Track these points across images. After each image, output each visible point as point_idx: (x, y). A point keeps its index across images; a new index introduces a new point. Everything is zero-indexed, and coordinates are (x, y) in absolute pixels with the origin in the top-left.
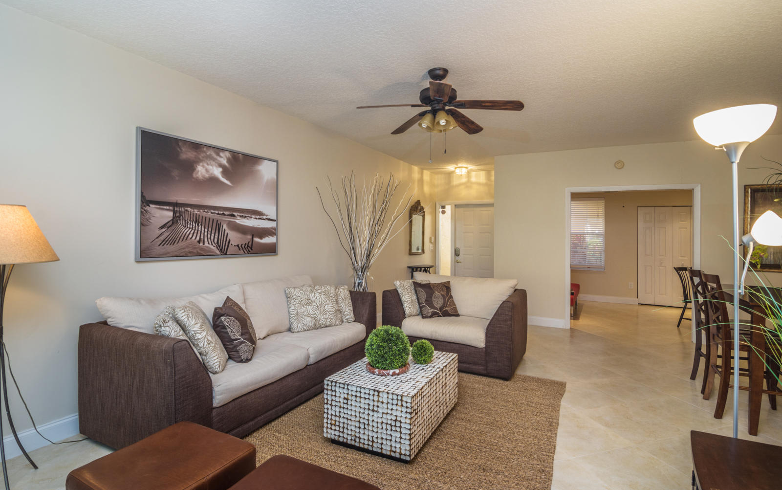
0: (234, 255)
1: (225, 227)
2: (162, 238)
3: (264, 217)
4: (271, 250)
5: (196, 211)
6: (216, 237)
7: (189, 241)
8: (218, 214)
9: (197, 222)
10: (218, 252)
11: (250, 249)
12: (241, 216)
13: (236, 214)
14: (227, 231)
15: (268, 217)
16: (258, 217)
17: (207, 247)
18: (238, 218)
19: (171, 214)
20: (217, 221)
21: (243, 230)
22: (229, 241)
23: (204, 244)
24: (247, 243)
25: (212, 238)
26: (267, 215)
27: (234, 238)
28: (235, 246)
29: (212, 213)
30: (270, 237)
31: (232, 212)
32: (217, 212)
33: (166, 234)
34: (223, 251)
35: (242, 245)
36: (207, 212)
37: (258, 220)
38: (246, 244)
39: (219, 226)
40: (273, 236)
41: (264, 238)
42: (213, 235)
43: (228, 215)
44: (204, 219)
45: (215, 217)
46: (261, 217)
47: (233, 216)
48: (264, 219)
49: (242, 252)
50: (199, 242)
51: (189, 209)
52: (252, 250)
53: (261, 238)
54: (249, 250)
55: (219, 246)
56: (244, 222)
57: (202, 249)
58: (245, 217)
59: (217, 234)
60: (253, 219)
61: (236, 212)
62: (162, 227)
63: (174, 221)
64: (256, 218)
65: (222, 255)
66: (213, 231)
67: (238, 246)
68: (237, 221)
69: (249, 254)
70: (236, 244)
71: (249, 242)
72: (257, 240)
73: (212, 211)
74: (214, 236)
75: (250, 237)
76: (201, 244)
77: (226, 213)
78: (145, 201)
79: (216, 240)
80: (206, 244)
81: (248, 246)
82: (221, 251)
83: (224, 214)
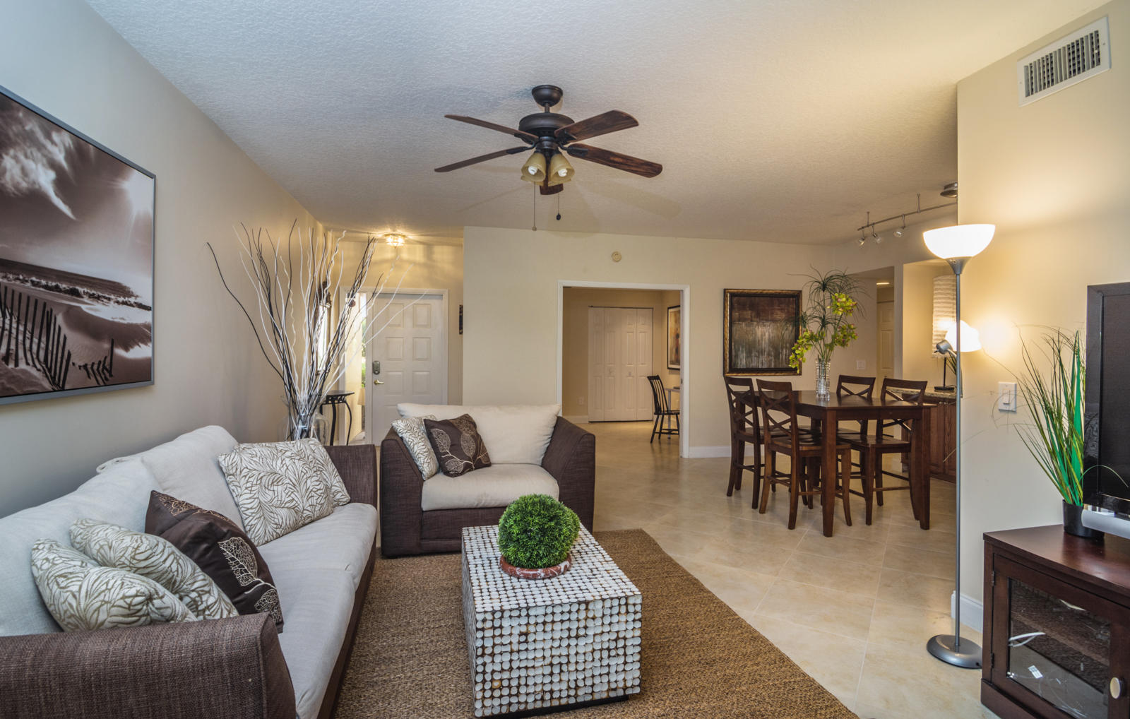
0: (82, 391)
1: (60, 320)
3: (132, 300)
4: (143, 375)
5: (0, 277)
6: (43, 345)
8: (46, 287)
9: (2, 305)
10: (47, 385)
11: (107, 375)
12: (91, 296)
13: (81, 290)
14: (65, 331)
15: (139, 300)
16: (121, 299)
17: (24, 372)
18: (86, 299)
20: (45, 305)
21: (94, 329)
22: (69, 354)
23: (17, 365)
24: (103, 359)
25: (35, 347)
26: (137, 297)
27: (79, 347)
28: (80, 367)
29: (32, 282)
30: (140, 344)
31: (75, 284)
32: (44, 282)
34: (58, 381)
35: (93, 364)
36: (24, 281)
37: (121, 307)
38: (100, 362)
39: (48, 319)
40: (146, 344)
41: (132, 347)
42: (36, 340)
43: (66, 292)
44: (16, 298)
45: (41, 293)
46: (127, 299)
47: (74, 293)
48: (131, 305)
49: (93, 382)
50: (6, 359)
52: (111, 375)
53: (126, 349)
54: (106, 377)
55: (48, 370)
56: (96, 310)
57: (12, 378)
58: (98, 298)
59: (44, 339)
60: (112, 302)
61: (82, 286)
64: (118, 302)
65: (55, 391)
66: (37, 332)
67: (85, 366)
68: (84, 307)
69: (106, 385)
70: (82, 364)
71: (106, 358)
72: (119, 352)
73: (34, 279)
74: (37, 344)
75: (107, 346)
76: (11, 366)
77: (63, 286)
79: (42, 354)
80: (22, 365)
81: (104, 367)
82: (53, 380)
83: (57, 288)
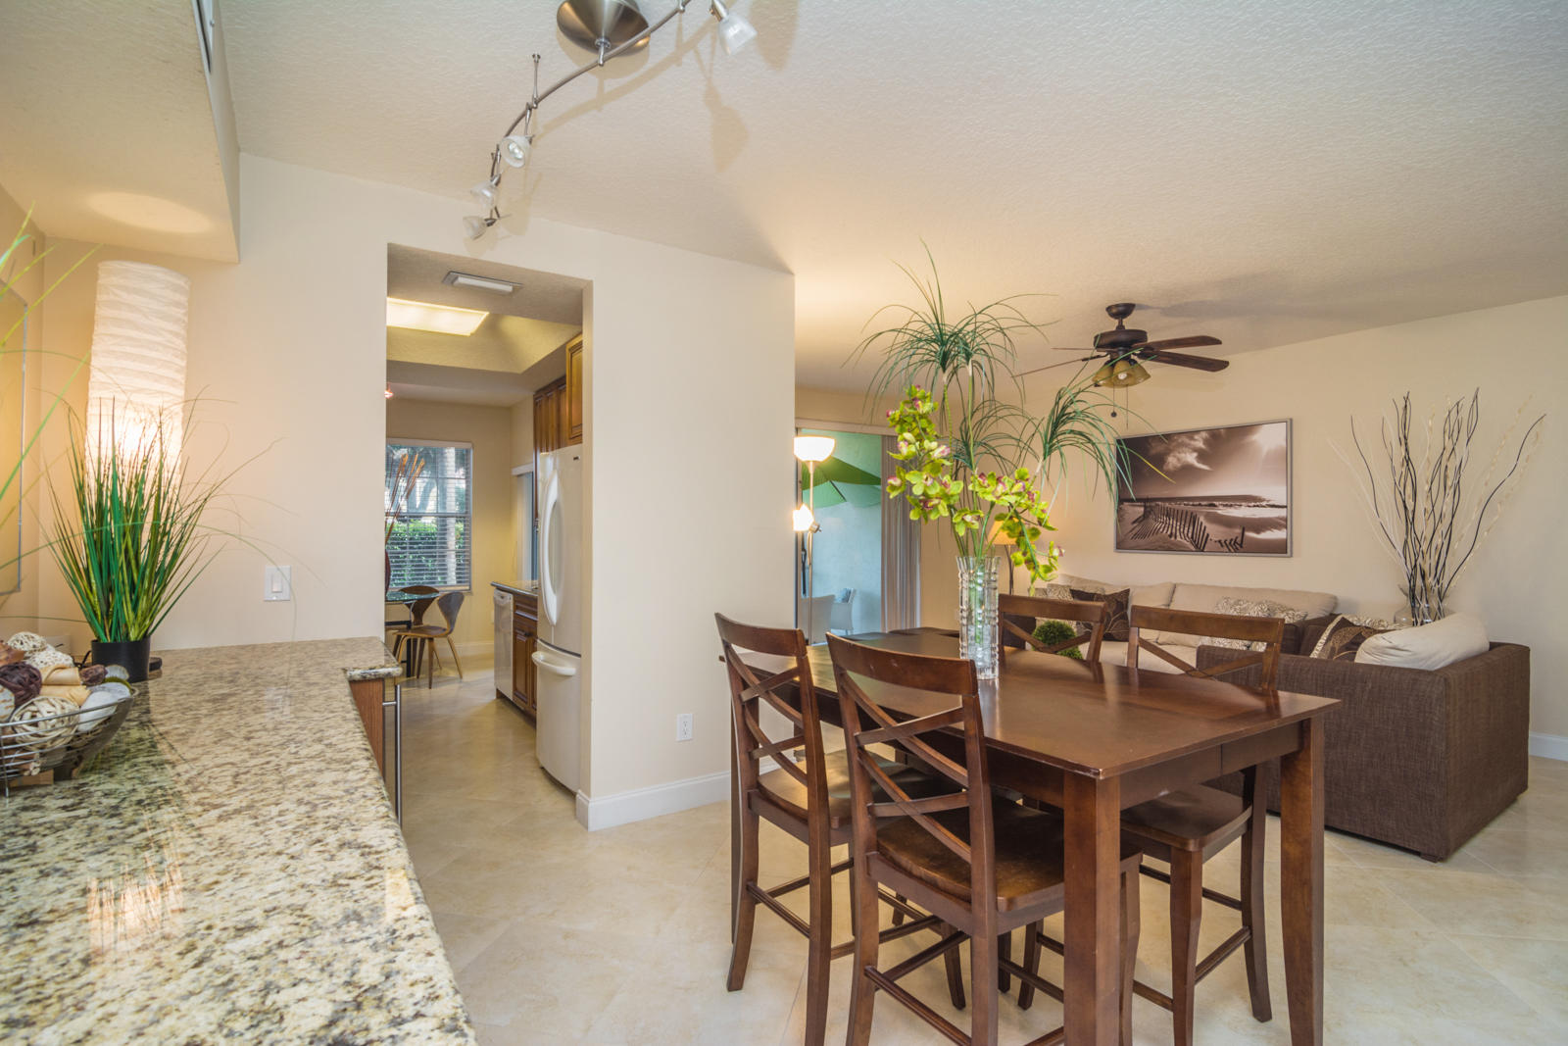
0: (1212, 552)
1: (1202, 519)
2: (1134, 532)
3: (1264, 503)
4: (1280, 549)
5: (1167, 505)
6: (1191, 531)
7: (1159, 535)
8: (1193, 505)
9: (1168, 515)
10: (1193, 548)
12: (1225, 506)
13: (1216, 503)
14: (1205, 524)
15: (1271, 503)
16: (1253, 504)
17: (1180, 542)
18: (1221, 507)
19: (1142, 509)
20: (1192, 513)
21: (1228, 522)
22: (1208, 535)
23: (1176, 537)
24: (1234, 538)
25: (1186, 532)
26: (1268, 501)
27: (1214, 532)
28: (1216, 541)
30: (1274, 530)
31: (1211, 502)
32: (1191, 503)
33: (1137, 529)
34: (1200, 546)
35: (1226, 540)
36: (1180, 504)
37: (1251, 509)
38: (1232, 539)
39: (1194, 519)
40: (1280, 530)
41: (1264, 532)
42: (1186, 529)
43: (1206, 506)
44: (1176, 511)
45: (1190, 509)
46: (1258, 503)
47: (1213, 505)
48: (1263, 507)
49: (1226, 549)
50: (1170, 536)
51: (1160, 503)
52: (1241, 547)
53: (1258, 532)
54: (1237, 546)
55: (1193, 540)
56: (1229, 512)
57: (1173, 544)
58: (1231, 506)
59: (1191, 528)
60: (1243, 507)
62: (1134, 522)
63: (1145, 516)
64: (1250, 506)
65: (1197, 551)
66: (1187, 525)
67: (1220, 541)
68: (1219, 512)
69: (1237, 552)
70: (1217, 539)
71: (1237, 537)
72: (1250, 534)
73: (1185, 503)
74: (1188, 531)
75: (1238, 531)
76: (1173, 539)
77: (1204, 503)
78: (1123, 499)
79: (1190, 535)
80: (1179, 539)
81: (1235, 542)
82: (1196, 546)
83: (1200, 505)
